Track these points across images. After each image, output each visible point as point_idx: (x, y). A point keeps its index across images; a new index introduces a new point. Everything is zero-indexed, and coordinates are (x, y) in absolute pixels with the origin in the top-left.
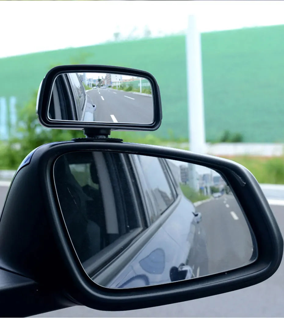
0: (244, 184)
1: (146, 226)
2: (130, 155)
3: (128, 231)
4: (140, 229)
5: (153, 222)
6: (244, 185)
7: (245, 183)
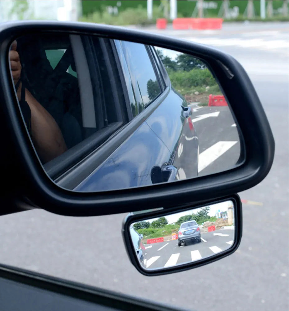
0: (231, 76)
1: (127, 120)
2: (111, 40)
3: (106, 125)
4: (120, 124)
5: (134, 115)
6: (231, 78)
7: (233, 76)
